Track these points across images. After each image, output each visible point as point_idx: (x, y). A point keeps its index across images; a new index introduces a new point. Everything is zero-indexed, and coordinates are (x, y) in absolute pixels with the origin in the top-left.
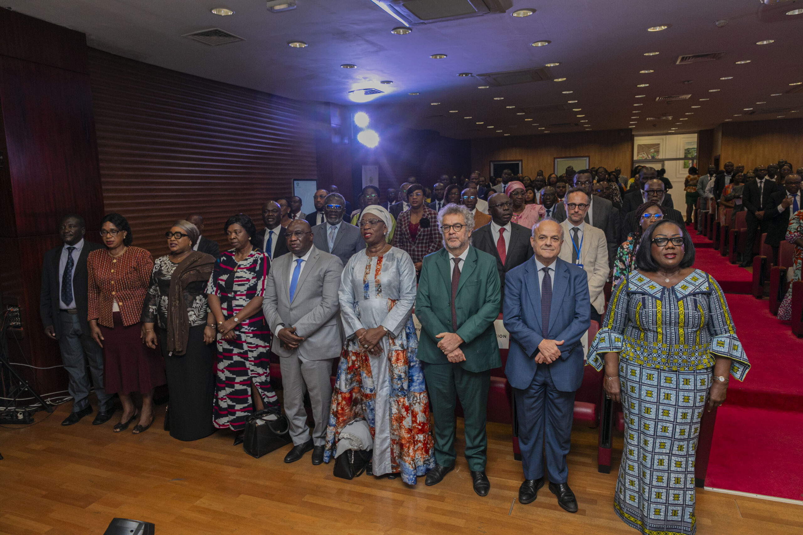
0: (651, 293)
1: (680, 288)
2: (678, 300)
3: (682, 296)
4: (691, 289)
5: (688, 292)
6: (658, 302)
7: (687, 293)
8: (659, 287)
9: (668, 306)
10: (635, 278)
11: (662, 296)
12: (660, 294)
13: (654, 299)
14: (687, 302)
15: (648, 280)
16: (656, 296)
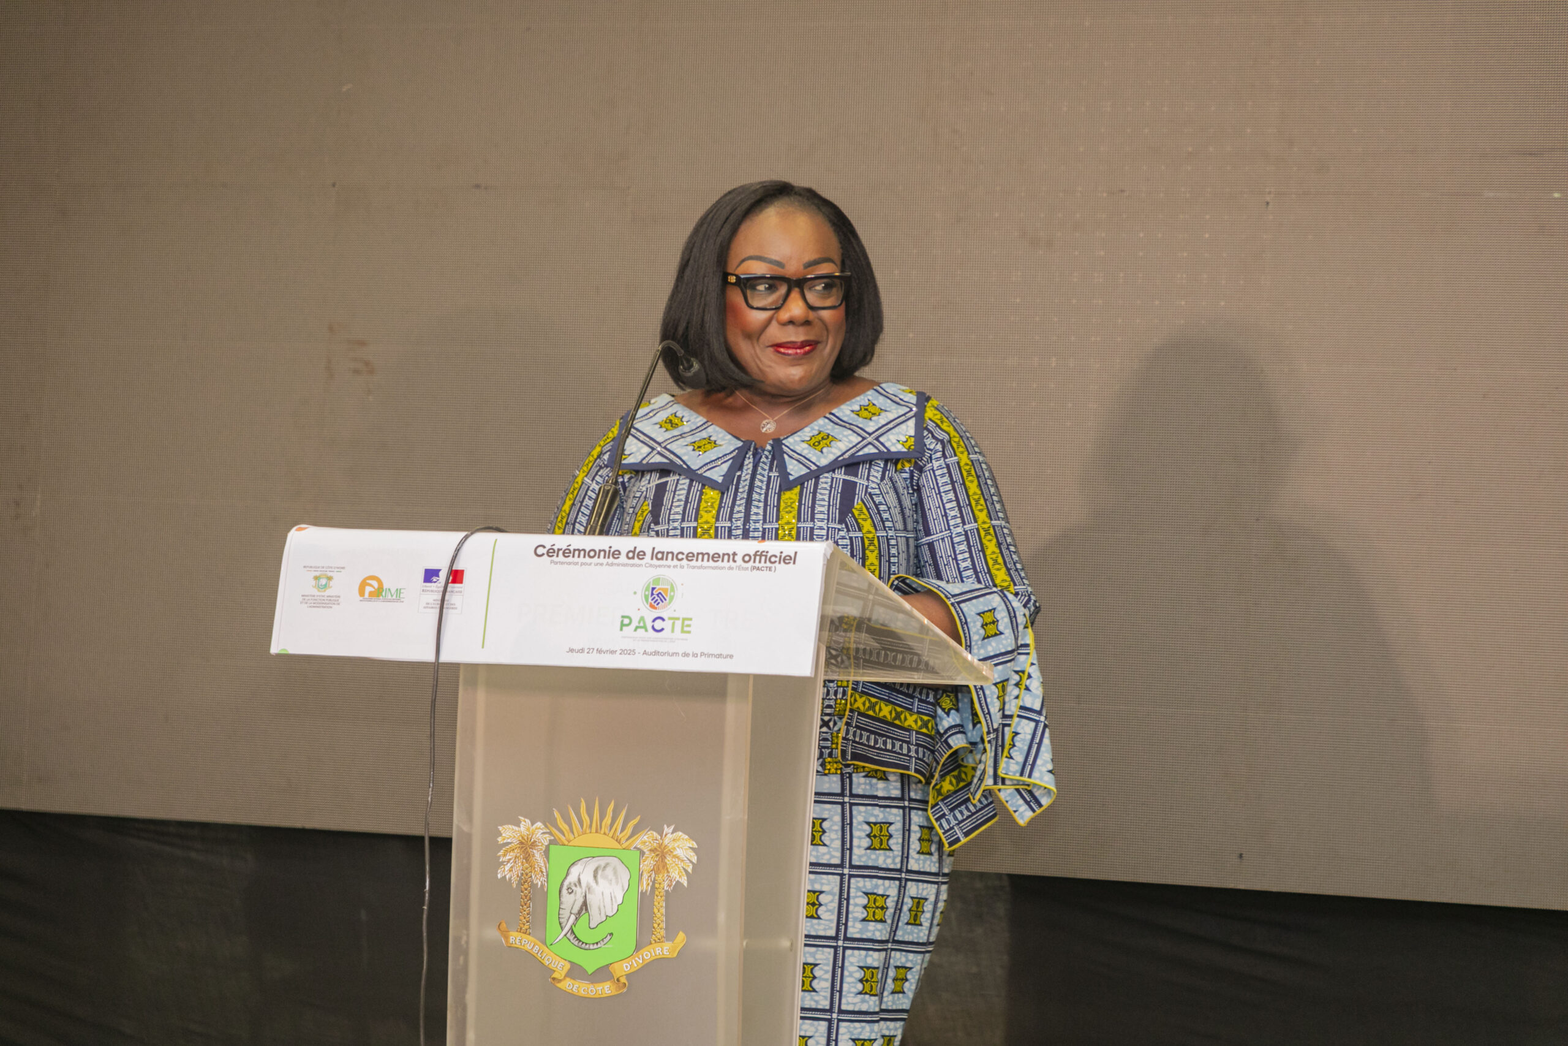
0: (694, 467)
1: (805, 445)
2: (787, 484)
3: (804, 471)
4: (844, 443)
5: (832, 457)
6: (712, 494)
7: (824, 462)
8: (728, 444)
9: (740, 507)
10: (656, 419)
11: (729, 476)
12: (725, 467)
13: (697, 486)
14: (815, 493)
15: (700, 420)
16: (707, 474)
